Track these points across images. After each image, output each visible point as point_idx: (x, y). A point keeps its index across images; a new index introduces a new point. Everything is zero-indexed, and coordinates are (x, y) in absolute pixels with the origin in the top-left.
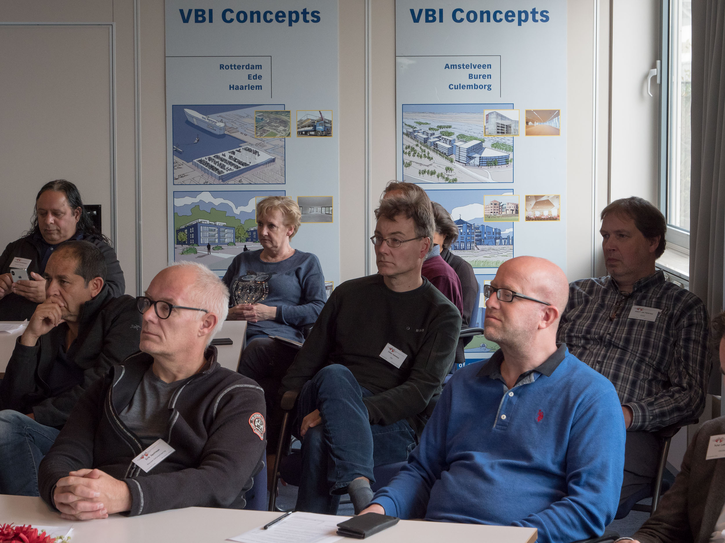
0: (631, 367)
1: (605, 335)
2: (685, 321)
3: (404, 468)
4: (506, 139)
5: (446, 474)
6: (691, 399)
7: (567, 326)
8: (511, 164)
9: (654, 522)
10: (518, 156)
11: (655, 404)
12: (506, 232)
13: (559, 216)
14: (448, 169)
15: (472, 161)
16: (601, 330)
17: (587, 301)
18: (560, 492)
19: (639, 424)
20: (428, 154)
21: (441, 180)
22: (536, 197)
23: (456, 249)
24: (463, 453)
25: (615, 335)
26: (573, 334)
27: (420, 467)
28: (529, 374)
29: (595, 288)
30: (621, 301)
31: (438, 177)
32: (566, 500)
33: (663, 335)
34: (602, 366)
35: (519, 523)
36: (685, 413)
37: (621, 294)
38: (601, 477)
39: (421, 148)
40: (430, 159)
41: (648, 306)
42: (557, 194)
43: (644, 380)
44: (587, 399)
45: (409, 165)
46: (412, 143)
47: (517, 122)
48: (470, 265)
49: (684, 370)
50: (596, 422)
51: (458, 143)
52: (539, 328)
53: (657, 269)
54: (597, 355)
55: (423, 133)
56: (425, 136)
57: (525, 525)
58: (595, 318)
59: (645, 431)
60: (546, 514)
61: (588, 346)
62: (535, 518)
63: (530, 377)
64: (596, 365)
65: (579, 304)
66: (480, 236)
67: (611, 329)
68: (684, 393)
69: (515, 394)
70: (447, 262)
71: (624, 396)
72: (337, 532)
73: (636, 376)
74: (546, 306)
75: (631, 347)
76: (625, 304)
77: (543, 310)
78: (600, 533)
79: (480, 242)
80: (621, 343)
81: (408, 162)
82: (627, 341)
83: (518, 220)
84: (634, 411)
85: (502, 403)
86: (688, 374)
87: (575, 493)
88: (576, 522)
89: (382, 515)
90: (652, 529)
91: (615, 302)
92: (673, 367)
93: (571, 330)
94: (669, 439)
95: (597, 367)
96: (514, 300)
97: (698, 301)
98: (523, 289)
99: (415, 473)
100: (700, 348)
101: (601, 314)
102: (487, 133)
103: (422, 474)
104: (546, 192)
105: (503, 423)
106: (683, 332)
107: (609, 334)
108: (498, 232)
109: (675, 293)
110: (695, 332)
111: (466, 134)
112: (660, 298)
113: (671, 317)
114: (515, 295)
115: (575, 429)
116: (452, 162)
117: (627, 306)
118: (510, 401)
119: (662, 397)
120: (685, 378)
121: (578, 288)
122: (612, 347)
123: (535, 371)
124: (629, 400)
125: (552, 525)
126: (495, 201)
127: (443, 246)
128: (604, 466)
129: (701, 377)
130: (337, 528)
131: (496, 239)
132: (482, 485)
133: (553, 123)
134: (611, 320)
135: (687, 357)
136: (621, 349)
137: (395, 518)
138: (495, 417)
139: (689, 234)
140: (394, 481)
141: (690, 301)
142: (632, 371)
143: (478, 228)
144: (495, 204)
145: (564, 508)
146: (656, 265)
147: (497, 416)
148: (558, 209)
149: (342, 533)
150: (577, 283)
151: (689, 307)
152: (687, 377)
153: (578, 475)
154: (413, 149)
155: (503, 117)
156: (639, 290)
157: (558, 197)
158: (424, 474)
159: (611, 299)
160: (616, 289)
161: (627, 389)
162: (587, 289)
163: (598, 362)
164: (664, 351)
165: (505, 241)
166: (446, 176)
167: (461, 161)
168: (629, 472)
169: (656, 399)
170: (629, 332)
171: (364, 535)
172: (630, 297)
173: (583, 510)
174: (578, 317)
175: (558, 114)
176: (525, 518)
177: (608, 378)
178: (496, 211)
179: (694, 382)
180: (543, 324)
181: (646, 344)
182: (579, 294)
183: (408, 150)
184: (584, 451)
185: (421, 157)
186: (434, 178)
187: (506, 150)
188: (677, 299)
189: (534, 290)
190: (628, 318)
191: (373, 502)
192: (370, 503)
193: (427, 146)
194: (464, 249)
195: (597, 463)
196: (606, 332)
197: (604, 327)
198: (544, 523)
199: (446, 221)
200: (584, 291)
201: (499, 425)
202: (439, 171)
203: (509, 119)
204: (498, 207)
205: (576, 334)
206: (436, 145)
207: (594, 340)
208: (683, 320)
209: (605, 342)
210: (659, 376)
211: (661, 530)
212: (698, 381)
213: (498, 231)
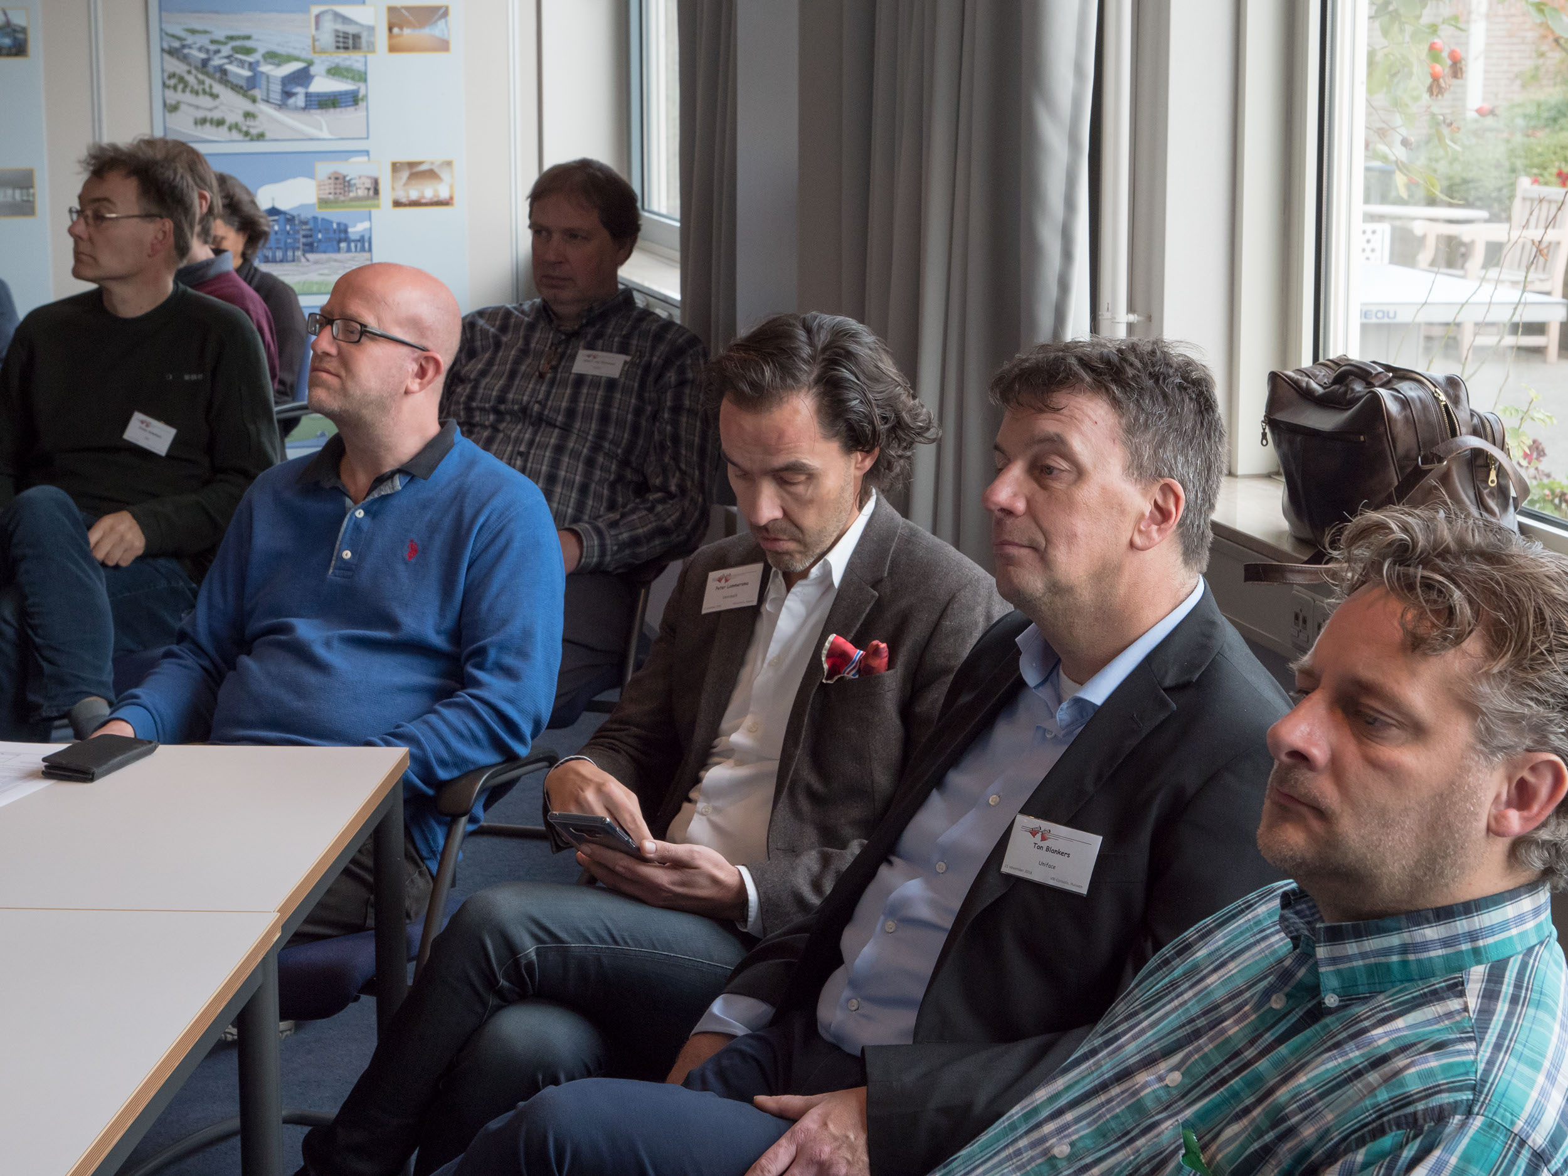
0: (578, 460)
1: (532, 403)
2: (671, 376)
3: (169, 655)
4: (353, 59)
5: (246, 661)
6: (683, 513)
7: (463, 391)
8: (362, 105)
9: (615, 726)
10: (375, 90)
11: (621, 523)
12: (357, 229)
13: (451, 198)
14: (248, 115)
15: (291, 101)
16: (523, 395)
17: (498, 345)
18: (451, 684)
19: (595, 560)
20: (211, 87)
21: (235, 135)
22: (411, 165)
23: (267, 260)
24: (275, 621)
25: (549, 403)
26: (474, 404)
27: (198, 649)
28: (391, 476)
29: (513, 320)
30: (560, 343)
31: (230, 129)
32: (461, 696)
33: (633, 401)
34: (526, 461)
35: (378, 741)
36: (674, 538)
37: (560, 331)
38: (522, 654)
39: (196, 77)
40: (215, 96)
41: (607, 351)
42: (448, 158)
43: (601, 482)
44: (494, 517)
45: (173, 108)
46: (180, 68)
47: (371, 29)
48: (292, 290)
49: (672, 462)
50: (511, 557)
51: (265, 68)
52: (407, 392)
53: (621, 287)
54: (518, 441)
55: (200, 49)
56: (203, 56)
57: (388, 744)
58: (513, 375)
59: (605, 573)
60: (427, 722)
61: (502, 426)
62: (407, 730)
63: (392, 482)
64: (516, 460)
65: (484, 349)
66: (311, 236)
67: (542, 392)
68: (671, 502)
69: (366, 513)
70: (250, 283)
71: (566, 512)
72: (43, 772)
73: (588, 475)
74: (420, 352)
75: (577, 425)
76: (567, 348)
77: (416, 360)
78: (522, 751)
79: (310, 248)
80: (560, 418)
81: (173, 102)
82: (571, 413)
83: (378, 206)
84: (584, 538)
85: (343, 529)
86: (680, 469)
87: (477, 683)
88: (480, 734)
89: (130, 738)
90: (613, 738)
91: (549, 345)
92: (653, 458)
93: (471, 397)
94: (647, 584)
95: (519, 462)
96: (363, 339)
97: (693, 341)
98: (379, 320)
99: (190, 661)
100: (698, 424)
101: (523, 368)
102: (317, 49)
103: (203, 663)
104: (426, 154)
105: (345, 565)
106: (669, 395)
107: (539, 402)
108: (343, 230)
109: (654, 327)
110: (690, 396)
111: (281, 50)
112: (627, 337)
113: (647, 368)
114: (365, 331)
115: (474, 570)
116: (254, 101)
117: (569, 351)
118: (357, 525)
119: (633, 511)
120: (674, 476)
121: (481, 322)
122: (544, 425)
123: (402, 471)
124: (576, 519)
125: (437, 741)
126: (336, 173)
127: (244, 255)
128: (527, 634)
129: (702, 474)
130: (42, 765)
131: (340, 241)
132: (311, 678)
133: (438, 30)
134: (542, 376)
135: (676, 439)
136: (560, 428)
137: (150, 742)
138: (332, 555)
139: (678, 224)
140: (153, 677)
141: (680, 341)
142: (581, 466)
143: (306, 223)
144: (337, 179)
145: (458, 710)
146: (619, 279)
147: (335, 554)
148: (451, 187)
149: (53, 774)
150: (481, 313)
151: (680, 352)
152: (677, 474)
153: (482, 652)
154: (181, 79)
155: (346, 20)
156: (590, 323)
157: (449, 164)
158: (206, 663)
159: (542, 339)
160: (551, 321)
161: (572, 500)
162: (498, 323)
163: (520, 454)
164: (636, 429)
165: (356, 247)
166: (244, 129)
167: (271, 100)
168: (574, 643)
169: (623, 516)
170: (574, 399)
171: (93, 774)
172: (575, 335)
173: (491, 711)
174: (483, 373)
175: (445, 14)
176: (388, 731)
177: (537, 483)
178: (338, 191)
179: (689, 484)
180: (414, 385)
181: (605, 418)
182: (484, 333)
183: (172, 82)
184: (490, 609)
185: (197, 93)
186: (222, 132)
187: (353, 79)
188: (658, 337)
189: (400, 324)
190: (571, 373)
191: (114, 716)
192: (106, 718)
193: (207, 74)
194: (281, 261)
195: (514, 628)
196: (534, 399)
197: (529, 390)
198: (422, 739)
199: (247, 208)
200: (493, 326)
201: (340, 569)
202: (231, 118)
203: (356, 23)
204: (342, 183)
205: (479, 405)
206: (224, 72)
207: (512, 413)
208: (669, 375)
209: (531, 416)
210: (629, 475)
211: (630, 740)
212: (696, 482)
213: (342, 227)
